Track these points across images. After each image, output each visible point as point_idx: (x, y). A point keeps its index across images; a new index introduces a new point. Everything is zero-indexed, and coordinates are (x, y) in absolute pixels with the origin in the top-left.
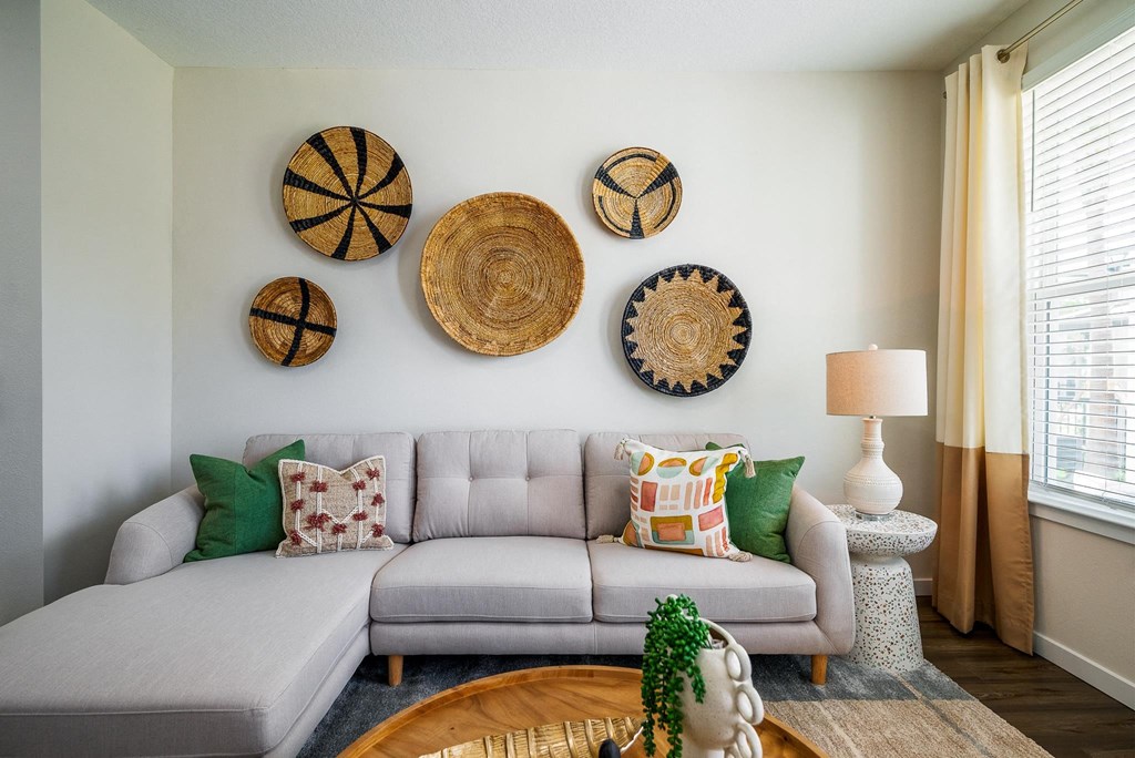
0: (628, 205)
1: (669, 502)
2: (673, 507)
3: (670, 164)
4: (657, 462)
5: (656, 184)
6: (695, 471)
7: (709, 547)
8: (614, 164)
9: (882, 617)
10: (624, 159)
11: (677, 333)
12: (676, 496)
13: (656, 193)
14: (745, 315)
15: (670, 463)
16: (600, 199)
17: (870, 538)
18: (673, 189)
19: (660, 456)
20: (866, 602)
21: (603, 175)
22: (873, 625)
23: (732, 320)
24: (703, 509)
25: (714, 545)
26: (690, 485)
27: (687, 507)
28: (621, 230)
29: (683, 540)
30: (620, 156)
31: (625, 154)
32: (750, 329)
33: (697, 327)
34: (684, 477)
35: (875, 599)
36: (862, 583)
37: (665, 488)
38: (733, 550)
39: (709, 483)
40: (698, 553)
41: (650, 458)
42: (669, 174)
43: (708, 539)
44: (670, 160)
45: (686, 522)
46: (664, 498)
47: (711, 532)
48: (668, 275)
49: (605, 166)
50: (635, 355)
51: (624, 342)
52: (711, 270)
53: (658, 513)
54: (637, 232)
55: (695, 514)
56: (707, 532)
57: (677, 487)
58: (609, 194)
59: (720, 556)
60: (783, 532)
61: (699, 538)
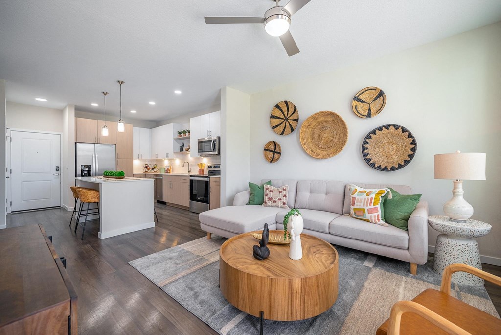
0: (367, 106)
1: (358, 204)
2: (360, 205)
3: (381, 90)
4: (358, 191)
5: (378, 97)
6: (368, 195)
7: (371, 220)
8: (360, 94)
9: (452, 259)
10: (364, 92)
11: (386, 149)
12: (361, 202)
13: (378, 100)
14: (414, 140)
15: (362, 192)
16: (356, 107)
17: (443, 226)
18: (383, 98)
19: (359, 189)
20: (445, 252)
21: (356, 99)
22: (447, 262)
23: (410, 143)
24: (369, 207)
25: (373, 219)
26: (365, 199)
27: (364, 206)
28: (363, 115)
29: (363, 216)
30: (362, 91)
31: (364, 90)
32: (416, 146)
33: (395, 146)
34: (364, 196)
35: (449, 252)
36: (444, 245)
37: (358, 199)
38: (382, 222)
39: (372, 199)
40: (368, 221)
41: (356, 190)
42: (381, 94)
43: (371, 217)
44: (381, 89)
45: (364, 210)
46: (357, 202)
47: (373, 215)
48: (380, 129)
49: (357, 96)
50: (368, 157)
51: (363, 153)
52: (397, 126)
53: (355, 207)
54: (369, 115)
55: (366, 208)
56: (371, 215)
57: (361, 199)
58: (359, 104)
59: (376, 223)
60: (406, 220)
61: (368, 216)
